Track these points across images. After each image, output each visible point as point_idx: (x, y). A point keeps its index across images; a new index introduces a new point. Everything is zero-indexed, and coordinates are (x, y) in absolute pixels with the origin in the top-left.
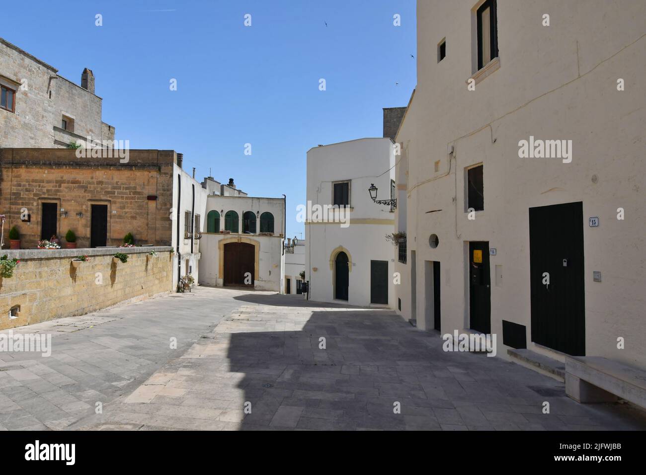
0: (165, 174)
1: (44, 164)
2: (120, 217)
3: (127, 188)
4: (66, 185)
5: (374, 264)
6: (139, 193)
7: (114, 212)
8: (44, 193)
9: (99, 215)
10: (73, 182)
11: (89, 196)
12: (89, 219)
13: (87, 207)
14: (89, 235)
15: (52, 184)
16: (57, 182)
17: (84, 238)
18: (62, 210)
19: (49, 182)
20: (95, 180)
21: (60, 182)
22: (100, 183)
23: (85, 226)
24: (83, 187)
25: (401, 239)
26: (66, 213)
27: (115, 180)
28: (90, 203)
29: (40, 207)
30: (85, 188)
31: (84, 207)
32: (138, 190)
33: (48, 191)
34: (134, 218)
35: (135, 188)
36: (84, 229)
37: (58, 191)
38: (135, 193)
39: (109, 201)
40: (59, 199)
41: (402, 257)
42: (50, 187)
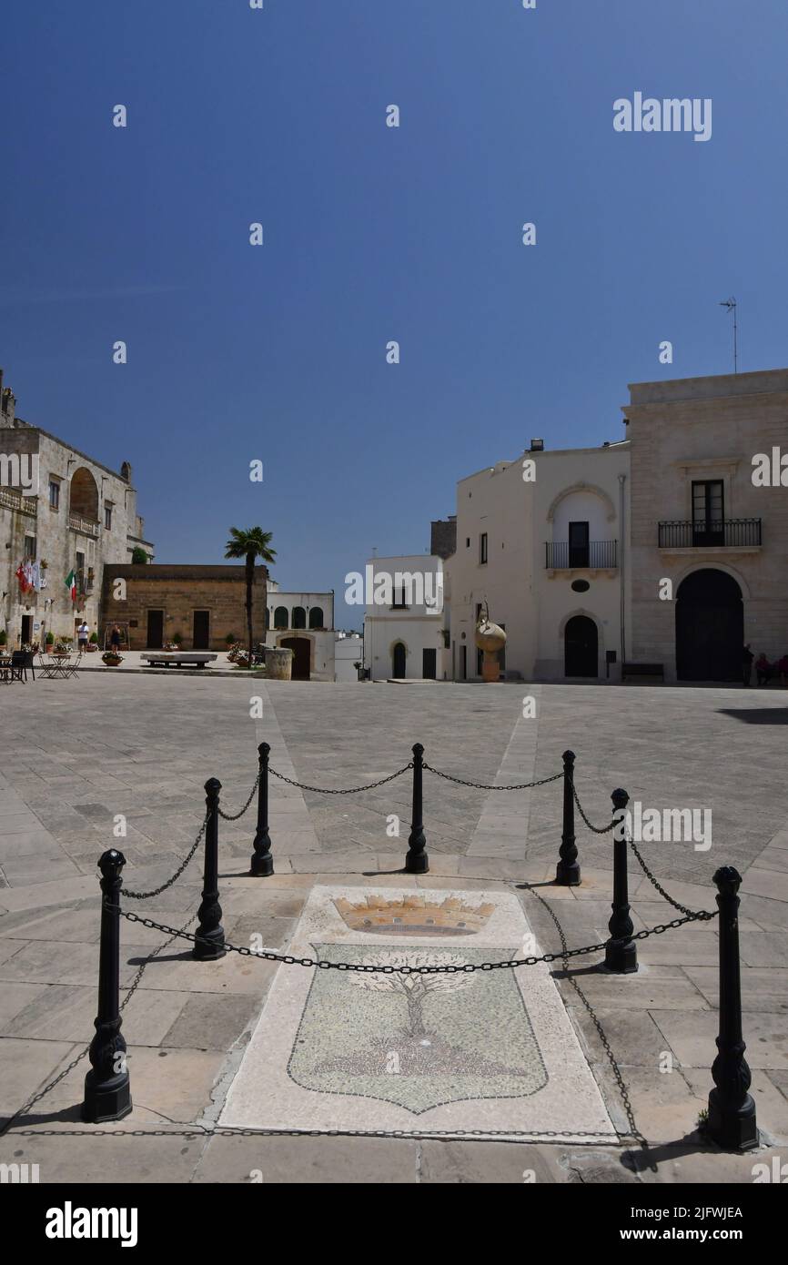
0: (259, 585)
1: (150, 578)
2: (220, 620)
3: (227, 597)
4: (171, 595)
5: (426, 651)
6: (237, 601)
7: (215, 617)
8: (150, 603)
9: (202, 620)
10: (178, 593)
11: (192, 604)
12: (193, 622)
13: (191, 613)
14: (192, 637)
15: (157, 595)
16: (163, 593)
17: (189, 639)
18: (168, 616)
19: (155, 593)
20: (197, 591)
21: (165, 593)
22: (203, 593)
23: (190, 629)
24: (186, 597)
25: (446, 634)
26: (171, 618)
27: (216, 591)
28: (193, 610)
29: (147, 614)
30: (189, 598)
31: (188, 613)
32: (236, 598)
33: (154, 600)
34: (232, 621)
35: (233, 597)
36: (188, 632)
37: (163, 600)
38: (233, 601)
39: (211, 608)
40: (165, 607)
41: (447, 645)
42: (156, 597)
